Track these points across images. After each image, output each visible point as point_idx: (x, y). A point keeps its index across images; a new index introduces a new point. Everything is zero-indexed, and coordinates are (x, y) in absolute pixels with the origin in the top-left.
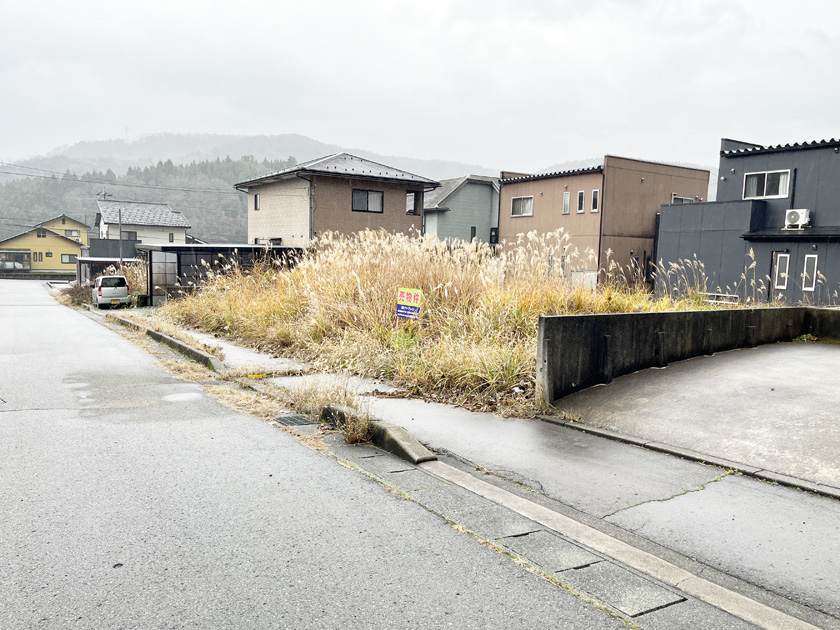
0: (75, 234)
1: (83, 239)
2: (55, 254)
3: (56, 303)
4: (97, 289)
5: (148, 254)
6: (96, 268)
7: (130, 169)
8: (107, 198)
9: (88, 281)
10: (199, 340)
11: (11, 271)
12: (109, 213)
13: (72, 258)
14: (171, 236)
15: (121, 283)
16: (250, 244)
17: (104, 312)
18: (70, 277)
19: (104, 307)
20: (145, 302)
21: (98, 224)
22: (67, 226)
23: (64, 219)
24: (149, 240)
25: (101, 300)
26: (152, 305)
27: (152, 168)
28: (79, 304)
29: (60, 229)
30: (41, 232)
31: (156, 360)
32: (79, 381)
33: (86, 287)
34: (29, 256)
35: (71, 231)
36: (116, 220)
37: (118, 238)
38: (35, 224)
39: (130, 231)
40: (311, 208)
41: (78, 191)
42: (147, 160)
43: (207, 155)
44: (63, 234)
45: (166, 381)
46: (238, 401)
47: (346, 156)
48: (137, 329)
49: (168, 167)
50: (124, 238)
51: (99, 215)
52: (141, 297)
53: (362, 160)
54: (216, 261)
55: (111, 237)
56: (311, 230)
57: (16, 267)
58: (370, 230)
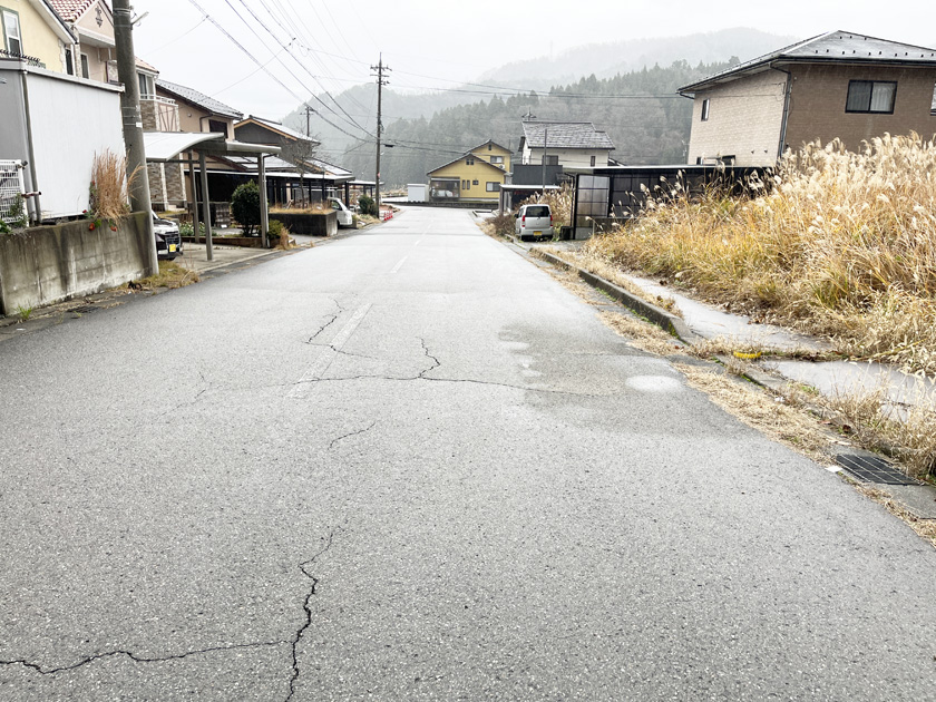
0: (499, 160)
1: (506, 166)
2: (479, 179)
3: (482, 233)
4: (521, 219)
5: (575, 177)
6: (519, 197)
7: (553, 88)
8: (531, 120)
9: (509, 210)
11: (441, 199)
12: (533, 137)
13: (496, 187)
14: (593, 158)
15: (544, 212)
17: (528, 246)
18: (493, 206)
19: (527, 239)
20: (568, 235)
21: (521, 149)
22: (494, 152)
23: (491, 145)
24: (570, 163)
25: (524, 231)
26: (574, 238)
27: (575, 85)
28: (502, 235)
29: (485, 156)
30: (470, 159)
31: (598, 314)
32: (518, 338)
33: (510, 216)
34: (458, 182)
35: (496, 157)
36: (541, 143)
37: (540, 163)
38: (465, 150)
39: (551, 155)
40: (785, 111)
41: (502, 115)
42: (569, 77)
43: (631, 64)
44: (488, 161)
45: (621, 350)
46: (745, 405)
47: (842, 35)
48: (567, 268)
49: (590, 83)
50: (547, 163)
51: (524, 138)
52: (563, 229)
53: (866, 38)
54: (657, 187)
55: (533, 163)
56: (781, 141)
57: (447, 196)
58: (892, 136)
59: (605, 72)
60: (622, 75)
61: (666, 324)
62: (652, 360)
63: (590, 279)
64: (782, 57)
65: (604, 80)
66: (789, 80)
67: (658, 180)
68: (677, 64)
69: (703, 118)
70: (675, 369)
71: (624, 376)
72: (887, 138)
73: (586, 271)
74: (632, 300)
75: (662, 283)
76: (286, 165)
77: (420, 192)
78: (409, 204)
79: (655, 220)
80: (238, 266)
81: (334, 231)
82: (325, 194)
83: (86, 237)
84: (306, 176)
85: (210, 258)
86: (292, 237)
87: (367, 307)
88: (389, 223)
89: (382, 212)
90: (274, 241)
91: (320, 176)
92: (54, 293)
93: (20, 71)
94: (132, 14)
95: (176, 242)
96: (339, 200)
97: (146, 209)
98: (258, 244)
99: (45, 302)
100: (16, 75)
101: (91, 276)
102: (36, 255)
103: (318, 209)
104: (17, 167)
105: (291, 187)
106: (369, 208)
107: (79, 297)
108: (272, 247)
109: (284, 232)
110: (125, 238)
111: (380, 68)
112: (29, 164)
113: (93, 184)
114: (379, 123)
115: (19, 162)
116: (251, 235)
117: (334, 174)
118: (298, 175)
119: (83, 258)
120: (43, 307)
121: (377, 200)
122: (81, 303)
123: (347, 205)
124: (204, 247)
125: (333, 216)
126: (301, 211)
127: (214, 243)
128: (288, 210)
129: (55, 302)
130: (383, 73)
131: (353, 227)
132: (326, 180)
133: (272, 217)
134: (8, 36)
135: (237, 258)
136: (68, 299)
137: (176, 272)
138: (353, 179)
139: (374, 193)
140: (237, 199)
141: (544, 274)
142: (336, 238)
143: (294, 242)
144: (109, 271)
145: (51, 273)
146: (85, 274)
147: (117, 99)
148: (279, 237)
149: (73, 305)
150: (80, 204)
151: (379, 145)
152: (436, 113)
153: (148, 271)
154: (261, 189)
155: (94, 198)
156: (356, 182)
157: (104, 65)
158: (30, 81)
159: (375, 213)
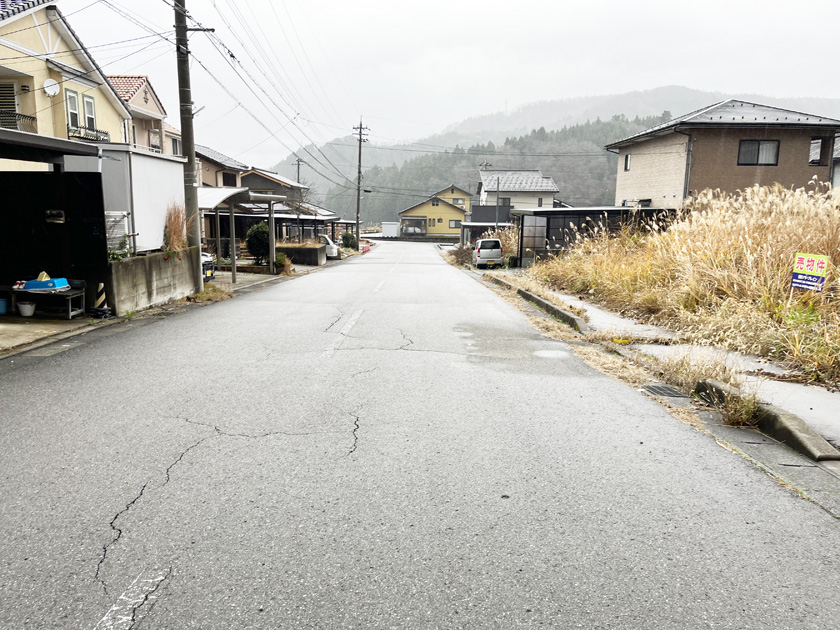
0: (460, 202)
1: (467, 206)
2: (444, 219)
3: (445, 262)
4: (477, 251)
5: (520, 219)
6: (476, 232)
7: (507, 139)
8: (488, 168)
9: (469, 244)
10: (565, 301)
11: (412, 234)
12: (489, 182)
13: (458, 224)
14: (540, 200)
15: (496, 245)
16: (618, 206)
17: (482, 272)
18: (454, 240)
19: (482, 267)
20: (515, 263)
21: (479, 193)
22: (456, 195)
23: (453, 189)
24: (520, 206)
25: (479, 261)
26: (521, 266)
27: (527, 136)
28: (462, 264)
29: (449, 198)
30: (435, 201)
31: (526, 318)
32: (466, 330)
33: (468, 249)
34: (425, 222)
35: (457, 199)
36: (495, 188)
37: (495, 204)
38: (431, 194)
39: (505, 198)
40: (688, 165)
41: (464, 162)
42: (523, 129)
43: (577, 118)
44: (451, 202)
45: (536, 337)
46: (605, 364)
47: (734, 103)
48: (509, 287)
49: (541, 134)
50: (500, 204)
51: (481, 184)
52: (512, 258)
53: (754, 105)
54: (584, 225)
55: (489, 204)
56: (685, 188)
57: (416, 232)
58: (761, 186)
59: (553, 126)
60: (568, 128)
61: (572, 323)
62: (555, 343)
63: (525, 295)
64: (682, 123)
65: (552, 132)
66: (690, 141)
67: (585, 220)
68: (616, 118)
69: (626, 169)
70: (569, 347)
71: (533, 350)
72: (756, 187)
73: (523, 290)
74: (552, 308)
75: (580, 298)
76: (286, 208)
77: (392, 229)
78: (383, 239)
79: (580, 252)
80: (257, 287)
81: (324, 261)
82: (316, 232)
83: (162, 264)
84: (302, 217)
85: (234, 281)
86: (293, 267)
87: (361, 311)
88: (367, 255)
89: (361, 245)
90: (280, 268)
91: (313, 217)
92: (143, 303)
93: (128, 152)
94: (193, 107)
95: (211, 269)
96: (326, 236)
97: (197, 244)
98: (267, 271)
99: (138, 308)
100: (124, 154)
101: (164, 292)
102: (134, 276)
103: (310, 244)
104: (124, 216)
105: (287, 226)
106: (350, 243)
107: (156, 306)
108: (278, 274)
109: (288, 262)
110: (184, 265)
111: (361, 128)
112: (131, 214)
113: (166, 227)
114: (360, 172)
115: (125, 213)
116: (261, 264)
117: (323, 215)
118: (295, 216)
119: (160, 279)
120: (138, 312)
121: (358, 235)
122: (160, 311)
123: (333, 239)
124: (230, 273)
125: (323, 249)
126: (297, 245)
127: (238, 271)
128: (285, 245)
129: (144, 309)
130: (363, 132)
131: (338, 258)
132: (318, 221)
133: (278, 250)
134: (87, 115)
135: (253, 282)
136: (151, 307)
137: (215, 290)
138: (339, 219)
139: (354, 230)
140: (250, 236)
141: (491, 292)
142: (326, 266)
143: (294, 270)
144: (175, 288)
145: (143, 289)
146: (162, 290)
147: (181, 167)
148: (283, 266)
149: (156, 311)
150: (158, 243)
151: (359, 190)
152: (406, 161)
153: (197, 290)
154: (270, 228)
155: (167, 238)
156: (341, 221)
157: (146, 134)
158: (133, 158)
159: (355, 247)
